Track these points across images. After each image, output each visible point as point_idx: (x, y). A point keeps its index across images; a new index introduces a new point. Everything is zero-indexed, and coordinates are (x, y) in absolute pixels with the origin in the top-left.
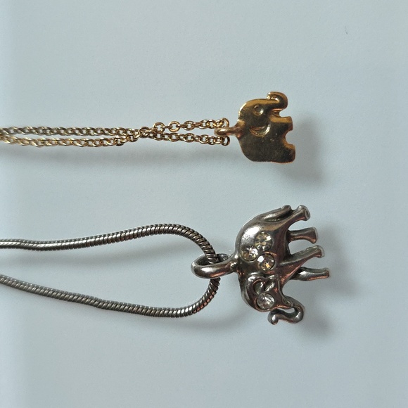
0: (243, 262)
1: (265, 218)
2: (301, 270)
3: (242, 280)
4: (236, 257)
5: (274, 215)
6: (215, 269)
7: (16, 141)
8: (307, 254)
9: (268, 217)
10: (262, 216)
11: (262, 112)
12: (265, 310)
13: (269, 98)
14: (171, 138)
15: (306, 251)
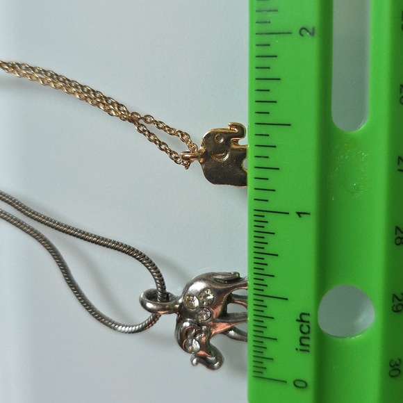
0: (185, 308)
1: (215, 277)
2: (230, 330)
3: (179, 322)
4: (180, 301)
5: (223, 277)
6: (159, 307)
7: (25, 75)
8: (240, 318)
9: (217, 277)
10: (214, 274)
11: (222, 140)
12: (190, 353)
13: (229, 128)
14: (149, 136)
15: (241, 314)
